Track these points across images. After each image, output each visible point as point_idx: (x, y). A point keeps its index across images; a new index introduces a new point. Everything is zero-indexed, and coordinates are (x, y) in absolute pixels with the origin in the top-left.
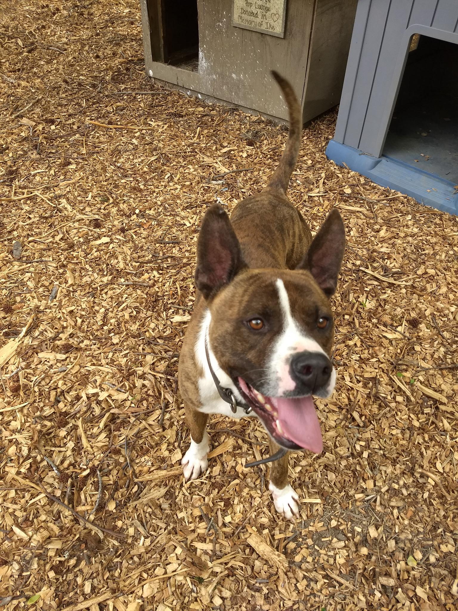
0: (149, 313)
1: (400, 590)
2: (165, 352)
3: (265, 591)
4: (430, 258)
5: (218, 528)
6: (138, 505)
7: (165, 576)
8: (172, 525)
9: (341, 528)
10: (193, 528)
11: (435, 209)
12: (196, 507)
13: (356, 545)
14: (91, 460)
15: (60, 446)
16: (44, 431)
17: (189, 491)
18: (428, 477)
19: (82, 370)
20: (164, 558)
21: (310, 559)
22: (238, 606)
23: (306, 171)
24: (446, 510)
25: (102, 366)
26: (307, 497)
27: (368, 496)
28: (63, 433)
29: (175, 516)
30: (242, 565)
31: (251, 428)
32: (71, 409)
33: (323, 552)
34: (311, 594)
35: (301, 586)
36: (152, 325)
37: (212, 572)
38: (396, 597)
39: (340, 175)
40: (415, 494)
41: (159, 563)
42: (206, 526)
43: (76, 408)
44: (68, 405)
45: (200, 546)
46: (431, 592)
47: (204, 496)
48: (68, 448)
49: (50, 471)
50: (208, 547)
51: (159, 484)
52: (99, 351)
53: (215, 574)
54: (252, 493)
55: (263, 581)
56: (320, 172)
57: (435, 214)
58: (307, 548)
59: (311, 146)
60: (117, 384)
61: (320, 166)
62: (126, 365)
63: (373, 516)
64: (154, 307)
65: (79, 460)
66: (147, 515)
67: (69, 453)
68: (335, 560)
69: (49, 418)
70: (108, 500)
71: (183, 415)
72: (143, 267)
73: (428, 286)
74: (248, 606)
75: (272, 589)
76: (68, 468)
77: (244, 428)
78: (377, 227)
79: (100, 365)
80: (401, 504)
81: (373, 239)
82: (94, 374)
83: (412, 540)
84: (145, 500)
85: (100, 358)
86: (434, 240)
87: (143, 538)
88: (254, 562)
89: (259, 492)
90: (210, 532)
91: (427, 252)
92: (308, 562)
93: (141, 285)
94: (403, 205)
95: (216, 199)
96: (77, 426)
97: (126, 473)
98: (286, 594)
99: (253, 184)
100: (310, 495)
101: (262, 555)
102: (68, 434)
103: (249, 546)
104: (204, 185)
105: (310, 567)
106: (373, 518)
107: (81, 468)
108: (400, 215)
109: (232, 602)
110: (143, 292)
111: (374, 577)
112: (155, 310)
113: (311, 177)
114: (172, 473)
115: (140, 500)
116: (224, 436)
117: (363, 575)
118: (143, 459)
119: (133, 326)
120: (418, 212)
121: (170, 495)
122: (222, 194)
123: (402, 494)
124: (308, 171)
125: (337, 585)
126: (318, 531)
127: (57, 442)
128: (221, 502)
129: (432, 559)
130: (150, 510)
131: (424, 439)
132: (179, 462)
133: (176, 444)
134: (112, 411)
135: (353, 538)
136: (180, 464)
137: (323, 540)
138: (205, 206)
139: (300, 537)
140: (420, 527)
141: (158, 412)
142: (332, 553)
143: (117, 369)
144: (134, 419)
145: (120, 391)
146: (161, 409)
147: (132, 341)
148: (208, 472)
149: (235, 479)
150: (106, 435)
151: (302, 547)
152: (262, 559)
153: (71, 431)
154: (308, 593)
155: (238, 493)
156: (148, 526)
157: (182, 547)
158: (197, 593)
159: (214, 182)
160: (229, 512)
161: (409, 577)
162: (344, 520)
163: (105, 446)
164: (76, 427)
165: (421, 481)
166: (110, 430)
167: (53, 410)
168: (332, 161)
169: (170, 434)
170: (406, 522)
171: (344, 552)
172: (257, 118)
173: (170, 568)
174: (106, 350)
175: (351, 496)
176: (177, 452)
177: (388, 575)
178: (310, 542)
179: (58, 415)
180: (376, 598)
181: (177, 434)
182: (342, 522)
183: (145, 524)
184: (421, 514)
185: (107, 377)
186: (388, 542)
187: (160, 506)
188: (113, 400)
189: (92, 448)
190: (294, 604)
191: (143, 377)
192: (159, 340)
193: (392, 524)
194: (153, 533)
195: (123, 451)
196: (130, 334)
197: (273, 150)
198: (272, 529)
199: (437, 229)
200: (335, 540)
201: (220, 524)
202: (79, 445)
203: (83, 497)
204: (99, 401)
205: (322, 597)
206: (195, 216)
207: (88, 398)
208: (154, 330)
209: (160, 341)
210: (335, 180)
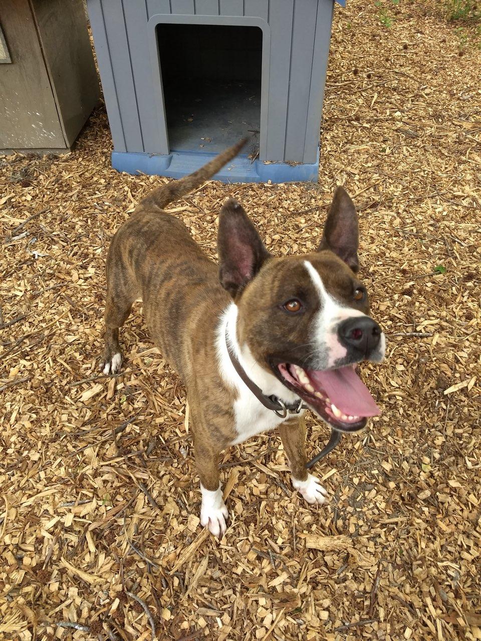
0: (50, 407)
1: (438, 494)
2: (101, 435)
3: (350, 575)
4: (268, 226)
5: (278, 555)
6: (190, 594)
7: (269, 632)
8: (239, 586)
9: (363, 480)
10: (259, 572)
11: (243, 184)
12: (248, 553)
13: (384, 485)
14: (108, 589)
15: (62, 602)
16: (32, 599)
17: (230, 545)
18: (395, 396)
19: (21, 510)
20: (254, 618)
21: (361, 523)
22: (341, 605)
23: (105, 191)
24: (420, 414)
25: (41, 492)
26: (323, 474)
27: (363, 441)
28: (54, 587)
29: (234, 576)
30: (317, 570)
31: (238, 450)
32: (40, 557)
33: (365, 509)
34: (383, 548)
35: (371, 548)
36: (65, 417)
37: (301, 595)
38: (439, 501)
39: (142, 183)
40: (393, 416)
41: (254, 627)
42: (268, 562)
43: (46, 552)
44: (33, 555)
45: (276, 582)
46: (459, 479)
47: (245, 538)
48: (72, 596)
49: (73, 634)
50: (283, 577)
51: (195, 560)
52: (25, 479)
53: (304, 596)
54: (282, 503)
55: (343, 568)
56: (121, 187)
57: (245, 188)
58: (352, 516)
59: (92, 165)
60: (74, 499)
61: (116, 181)
62: (68, 474)
63: (377, 453)
64: (50, 398)
65: (95, 600)
66: (206, 595)
67: (78, 600)
68: (378, 508)
69: (25, 583)
70: (160, 613)
71: (169, 482)
72: (3, 364)
73: (282, 249)
74: (348, 598)
75: (353, 569)
76: (90, 617)
77: (234, 454)
78: (209, 218)
79: (38, 492)
80: (389, 430)
81: (213, 230)
82: (39, 505)
83: (414, 452)
84: (194, 584)
85: (31, 486)
86: (261, 210)
87: (218, 620)
88: (324, 560)
89: (286, 498)
90: (276, 563)
91: (261, 222)
92: (362, 526)
93: (18, 384)
94: (215, 190)
95: (32, 254)
96: (64, 568)
97: (155, 575)
98: (367, 564)
99: (61, 223)
100: (324, 471)
101: (327, 548)
102: (61, 583)
103: (310, 550)
104: (6, 245)
105: (366, 528)
106: (379, 455)
107: (104, 606)
108: (219, 199)
109: (335, 606)
110: (26, 389)
111: (413, 499)
112: (54, 401)
113: (116, 194)
114: (201, 540)
115: (190, 588)
116: (222, 473)
117: (405, 504)
118: (162, 550)
119: (43, 430)
120: (230, 191)
121: (214, 562)
122: (34, 246)
123: (385, 422)
124: (108, 190)
125: (394, 526)
126: (350, 495)
127: (55, 601)
128: (263, 531)
129: (437, 456)
130: (204, 589)
131: (370, 369)
132: (201, 526)
133: (184, 513)
134: (91, 528)
135: (377, 481)
136: (202, 527)
137: (358, 500)
138: (25, 266)
139: (340, 511)
140: (412, 438)
141: (141, 496)
142: (372, 505)
143: (61, 484)
144: (123, 520)
145: (84, 503)
146: (141, 491)
147: (54, 447)
148: (233, 514)
149: (260, 503)
150: (104, 555)
151: (347, 518)
152: (328, 552)
153: (62, 577)
154: (380, 549)
155: (272, 513)
156: (215, 605)
157: (263, 596)
158: (305, 623)
159: (16, 238)
160: (276, 534)
161: (436, 480)
162: (360, 473)
163: (113, 565)
164: (63, 571)
165: (392, 402)
166: (104, 548)
167: (22, 573)
168: (124, 173)
169: (171, 508)
170: (402, 441)
171: (380, 498)
172: (14, 156)
173: (267, 622)
174: (31, 473)
175: (351, 450)
176: (192, 519)
177: (420, 490)
178: (350, 509)
179: (32, 572)
180: (427, 513)
181: (177, 503)
182: (360, 475)
183: (211, 605)
184: (407, 428)
185: (56, 499)
186: (402, 465)
187: (212, 578)
188: (84, 517)
189: (101, 577)
190: (378, 567)
191: (96, 474)
192: (84, 428)
193: (394, 451)
194: (225, 607)
195: (137, 557)
196: (46, 441)
197: (57, 181)
198: (317, 521)
199: (255, 200)
200: (367, 493)
201: (278, 550)
202: (82, 585)
203: (130, 630)
204: (68, 528)
205: (392, 544)
206: (22, 283)
207: (52, 533)
208: (69, 421)
209: (87, 428)
210: (141, 190)
